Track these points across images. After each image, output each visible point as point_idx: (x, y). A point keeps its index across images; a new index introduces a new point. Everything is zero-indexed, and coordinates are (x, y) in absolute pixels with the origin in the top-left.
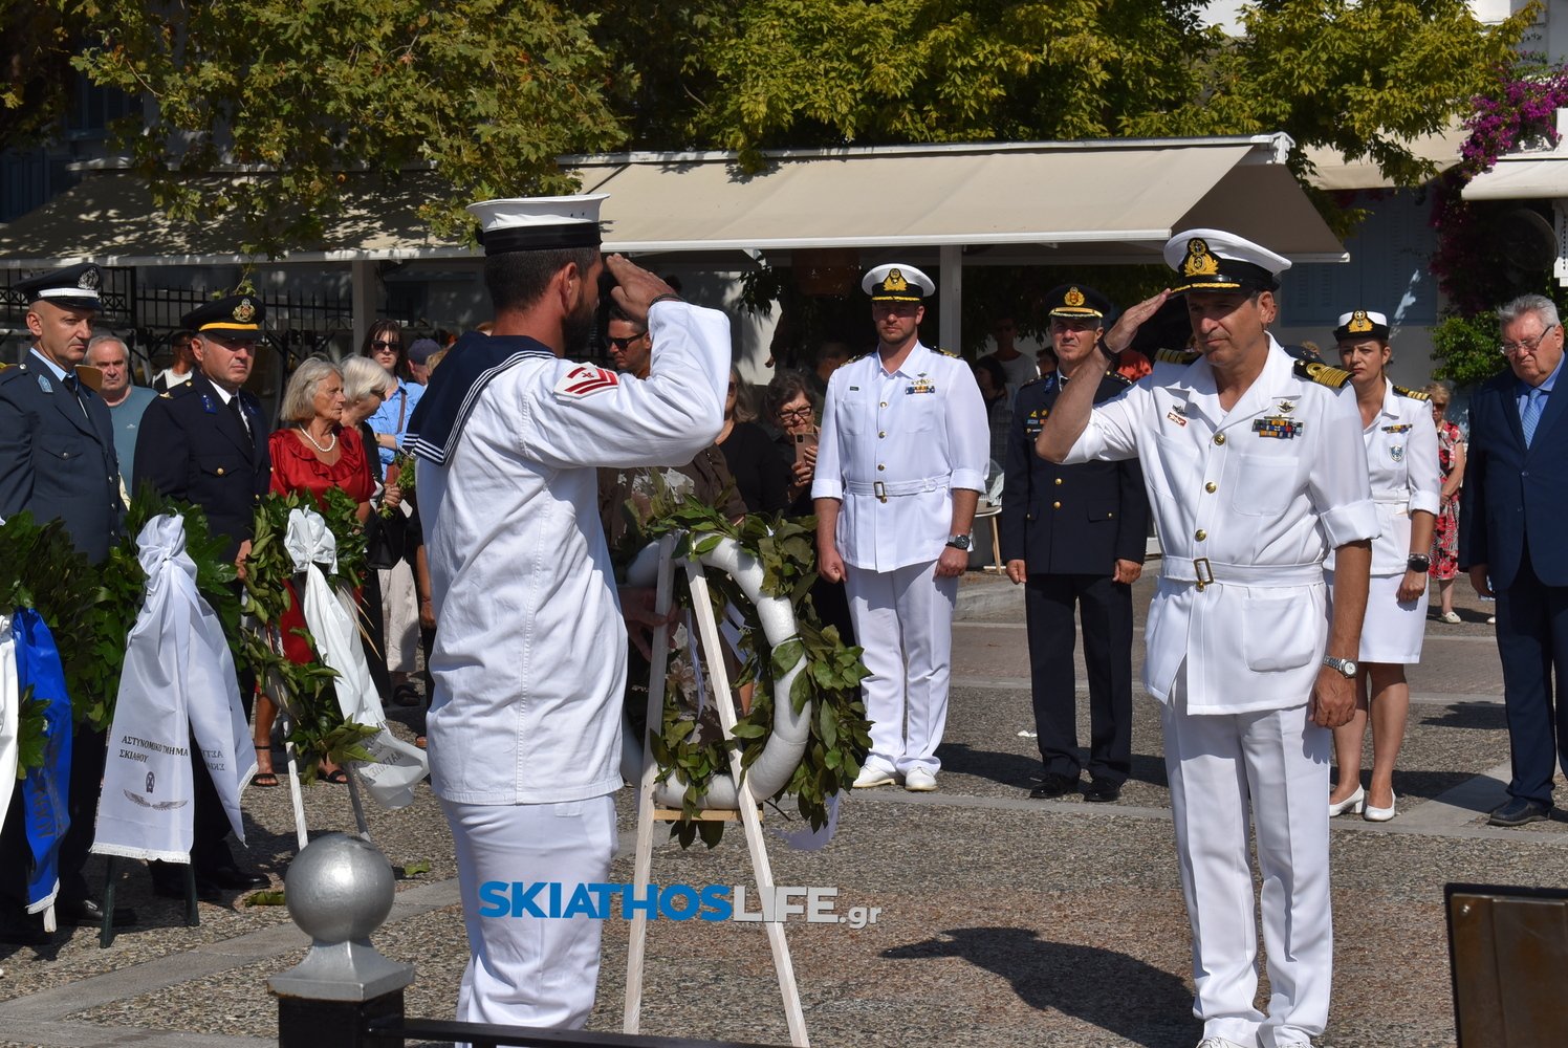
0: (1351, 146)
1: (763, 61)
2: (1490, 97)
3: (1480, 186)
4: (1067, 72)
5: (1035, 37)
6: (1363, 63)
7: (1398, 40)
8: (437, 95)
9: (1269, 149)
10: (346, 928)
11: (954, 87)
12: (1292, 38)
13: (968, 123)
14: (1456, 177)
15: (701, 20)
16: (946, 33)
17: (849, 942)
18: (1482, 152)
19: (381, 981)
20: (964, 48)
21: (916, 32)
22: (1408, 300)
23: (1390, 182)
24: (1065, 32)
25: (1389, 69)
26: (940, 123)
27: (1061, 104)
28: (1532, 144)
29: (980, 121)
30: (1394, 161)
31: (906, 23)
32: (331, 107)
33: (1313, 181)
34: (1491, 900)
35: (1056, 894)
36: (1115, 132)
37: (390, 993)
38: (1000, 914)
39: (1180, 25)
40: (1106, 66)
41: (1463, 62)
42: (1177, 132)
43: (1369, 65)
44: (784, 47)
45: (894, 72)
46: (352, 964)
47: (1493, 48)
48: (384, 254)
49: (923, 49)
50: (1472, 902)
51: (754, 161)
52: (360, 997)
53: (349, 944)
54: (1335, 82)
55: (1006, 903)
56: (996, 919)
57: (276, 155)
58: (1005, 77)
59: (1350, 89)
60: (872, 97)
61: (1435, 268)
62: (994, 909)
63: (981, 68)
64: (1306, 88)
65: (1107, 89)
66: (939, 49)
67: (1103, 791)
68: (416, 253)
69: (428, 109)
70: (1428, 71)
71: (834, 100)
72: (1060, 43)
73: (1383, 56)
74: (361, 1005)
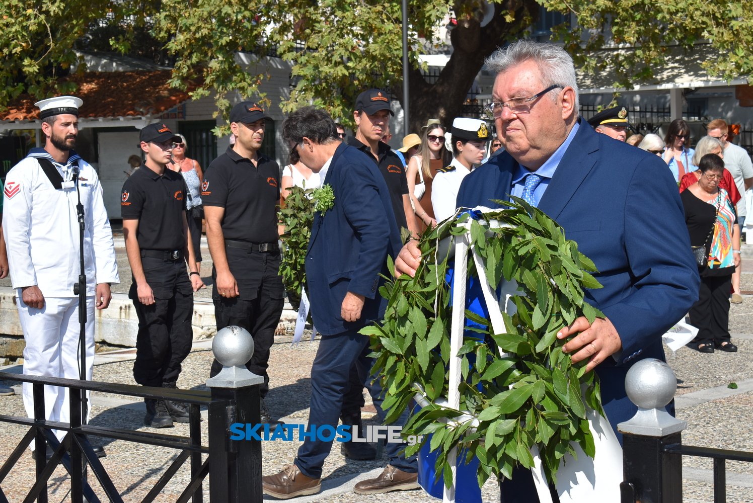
8: (712, 7)
10: (653, 402)
19: (671, 427)
32: (659, 16)
37: (674, 433)
46: (656, 420)
48: (686, 86)
52: (660, 435)
53: (655, 409)
57: (633, 39)
68: (702, 84)
69: (708, 15)
74: (661, 438)
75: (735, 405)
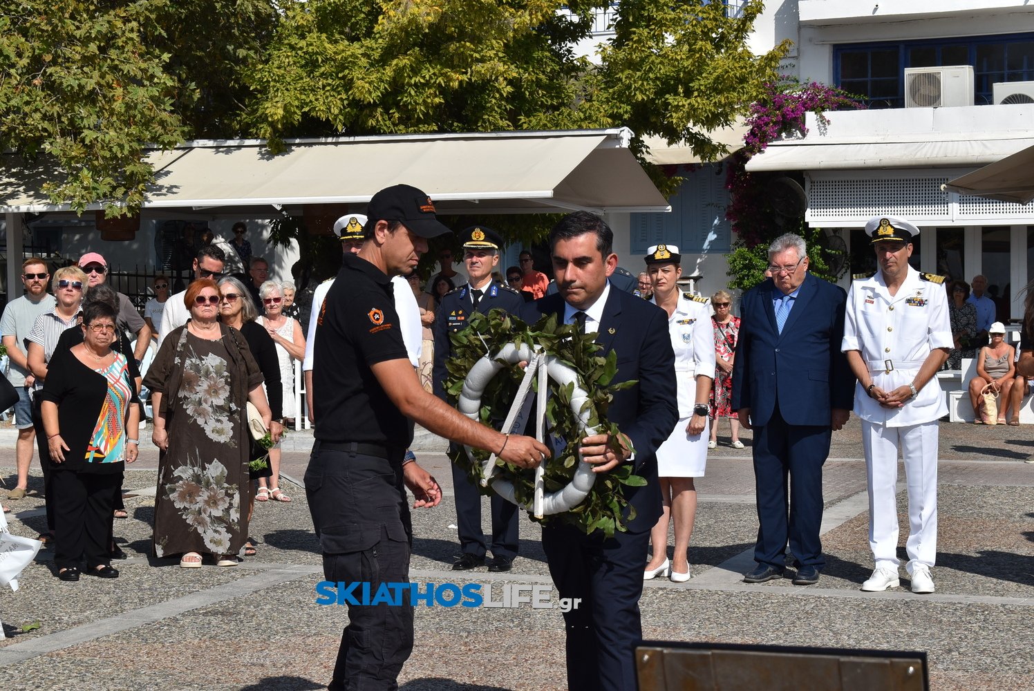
0: (672, 135)
1: (280, 79)
2: (763, 103)
3: (756, 163)
4: (484, 86)
5: (462, 63)
6: (678, 81)
7: (700, 65)
8: (57, 108)
9: (617, 138)
11: (410, 97)
12: (631, 65)
13: (419, 121)
14: (741, 157)
15: (241, 53)
16: (404, 61)
17: (323, 670)
18: (758, 139)
20: (415, 71)
21: (383, 61)
22: (712, 236)
23: (697, 160)
24: (482, 60)
25: (694, 85)
26: (401, 121)
27: (481, 108)
28: (790, 135)
29: (427, 119)
30: (700, 145)
31: (376, 55)
33: (648, 159)
34: (662, 652)
35: (465, 634)
36: (518, 127)
38: (426, 649)
39: (560, 56)
40: (510, 82)
41: (743, 80)
42: (557, 126)
43: (680, 82)
44: (295, 70)
45: (368, 86)
47: (761, 70)
48: (23, 209)
49: (389, 72)
50: (650, 653)
51: (278, 145)
54: (660, 93)
55: (431, 642)
56: (423, 653)
58: (443, 91)
59: (670, 98)
60: (355, 103)
61: (729, 215)
62: (422, 646)
63: (427, 84)
64: (639, 97)
65: (511, 98)
66: (399, 71)
67: (501, 564)
68: (46, 208)
69: (50, 118)
70: (720, 86)
71: (329, 105)
72: (478, 67)
73: (690, 76)
75: (78, 658)
